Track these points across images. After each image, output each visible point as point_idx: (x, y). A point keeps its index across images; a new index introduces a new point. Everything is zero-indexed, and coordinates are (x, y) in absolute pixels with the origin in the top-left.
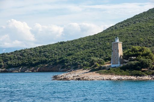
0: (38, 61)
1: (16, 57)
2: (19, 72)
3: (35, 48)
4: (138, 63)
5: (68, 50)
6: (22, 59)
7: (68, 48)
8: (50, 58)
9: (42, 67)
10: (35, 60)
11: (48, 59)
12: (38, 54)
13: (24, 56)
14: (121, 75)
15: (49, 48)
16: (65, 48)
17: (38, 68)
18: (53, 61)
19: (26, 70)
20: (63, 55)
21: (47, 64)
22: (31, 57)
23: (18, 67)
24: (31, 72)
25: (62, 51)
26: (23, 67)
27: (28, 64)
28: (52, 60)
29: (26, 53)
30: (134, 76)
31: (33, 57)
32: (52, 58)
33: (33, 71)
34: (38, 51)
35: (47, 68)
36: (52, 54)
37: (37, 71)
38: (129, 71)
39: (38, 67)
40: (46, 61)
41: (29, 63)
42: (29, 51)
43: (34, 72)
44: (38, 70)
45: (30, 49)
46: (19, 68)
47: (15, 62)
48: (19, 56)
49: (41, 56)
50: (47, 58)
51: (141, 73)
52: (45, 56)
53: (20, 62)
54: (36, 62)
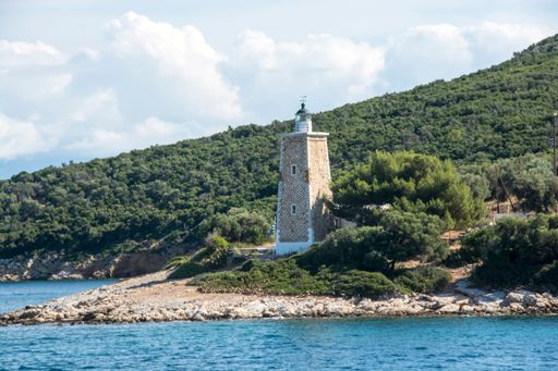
0: (117, 224)
1: (13, 205)
2: (23, 281)
3: (110, 161)
4: (374, 234)
5: (267, 168)
6: (40, 213)
7: (265, 160)
8: (178, 207)
9: (132, 251)
10: (102, 220)
11: (164, 211)
12: (122, 188)
13: (54, 202)
14: (289, 294)
15: (178, 159)
16: (253, 159)
17: (117, 260)
18: (189, 224)
19: (56, 272)
20: (239, 191)
21: (157, 238)
22: (84, 204)
23: (20, 257)
24: (79, 280)
25: (237, 175)
26: (42, 256)
27: (67, 240)
28: (183, 218)
29: (65, 187)
30: (348, 297)
31: (97, 205)
32: (183, 207)
33: (88, 275)
34: (122, 175)
35: (156, 256)
36: (186, 191)
37: (108, 276)
38: (330, 276)
39: (115, 254)
40: (155, 221)
41: (75, 235)
42: (82, 177)
43: (96, 278)
44: (112, 268)
45: (88, 165)
46: (25, 261)
47: (9, 231)
48: (29, 200)
49: (136, 197)
50: (161, 208)
51: (383, 283)
52: (154, 197)
53: (31, 230)
54: (107, 227)
